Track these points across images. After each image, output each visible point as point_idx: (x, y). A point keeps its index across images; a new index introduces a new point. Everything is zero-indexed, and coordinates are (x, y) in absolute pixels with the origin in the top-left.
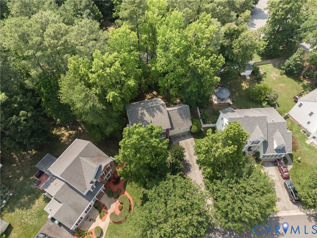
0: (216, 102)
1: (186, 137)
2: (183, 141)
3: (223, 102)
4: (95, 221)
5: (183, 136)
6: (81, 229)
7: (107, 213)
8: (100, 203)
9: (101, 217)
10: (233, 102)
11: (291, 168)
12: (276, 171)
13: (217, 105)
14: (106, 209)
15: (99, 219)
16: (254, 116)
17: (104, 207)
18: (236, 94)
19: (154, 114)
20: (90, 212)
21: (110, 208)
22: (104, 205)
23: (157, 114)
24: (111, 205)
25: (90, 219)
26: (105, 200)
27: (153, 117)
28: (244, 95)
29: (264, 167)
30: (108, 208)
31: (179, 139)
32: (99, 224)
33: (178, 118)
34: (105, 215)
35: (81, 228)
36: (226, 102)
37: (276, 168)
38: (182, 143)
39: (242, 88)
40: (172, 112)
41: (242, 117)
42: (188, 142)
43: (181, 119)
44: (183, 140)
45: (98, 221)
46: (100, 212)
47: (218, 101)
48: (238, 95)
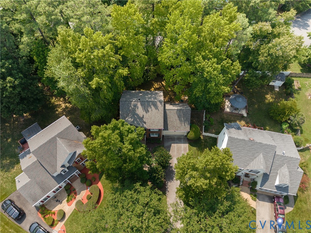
0: (228, 109)
1: (181, 141)
2: (175, 145)
3: (236, 112)
4: (61, 203)
5: (179, 139)
6: (46, 207)
7: (75, 198)
8: (72, 186)
9: (68, 201)
10: (248, 114)
11: (290, 210)
12: (270, 209)
13: (228, 114)
14: (76, 194)
15: (66, 202)
16: (261, 142)
17: (74, 192)
18: (255, 105)
19: (149, 109)
20: (60, 192)
21: (79, 194)
22: (75, 190)
23: (152, 110)
24: (82, 192)
25: (57, 199)
26: (77, 185)
27: (146, 112)
28: (264, 108)
29: (257, 200)
30: (78, 193)
31: (173, 142)
32: (64, 207)
33: (176, 120)
34: (73, 200)
35: (46, 205)
36: (240, 113)
37: (271, 205)
38: (174, 147)
39: (265, 101)
40: (170, 112)
41: (246, 139)
42: (181, 147)
43: (178, 121)
44: (177, 143)
45: (64, 204)
46: (69, 196)
47: (230, 109)
48: (258, 107)
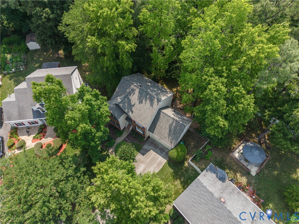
3: (245, 164)
5: (162, 150)
6: (18, 131)
7: (41, 139)
8: (46, 128)
9: (34, 138)
10: (257, 174)
16: (232, 211)
17: (43, 134)
19: (143, 101)
22: (46, 132)
24: (49, 138)
25: (28, 131)
27: (139, 103)
30: (45, 137)
32: (28, 140)
34: (38, 140)
38: (152, 154)
40: (164, 116)
42: (157, 159)
45: (30, 138)
46: (38, 134)
48: (277, 175)
